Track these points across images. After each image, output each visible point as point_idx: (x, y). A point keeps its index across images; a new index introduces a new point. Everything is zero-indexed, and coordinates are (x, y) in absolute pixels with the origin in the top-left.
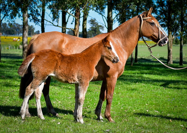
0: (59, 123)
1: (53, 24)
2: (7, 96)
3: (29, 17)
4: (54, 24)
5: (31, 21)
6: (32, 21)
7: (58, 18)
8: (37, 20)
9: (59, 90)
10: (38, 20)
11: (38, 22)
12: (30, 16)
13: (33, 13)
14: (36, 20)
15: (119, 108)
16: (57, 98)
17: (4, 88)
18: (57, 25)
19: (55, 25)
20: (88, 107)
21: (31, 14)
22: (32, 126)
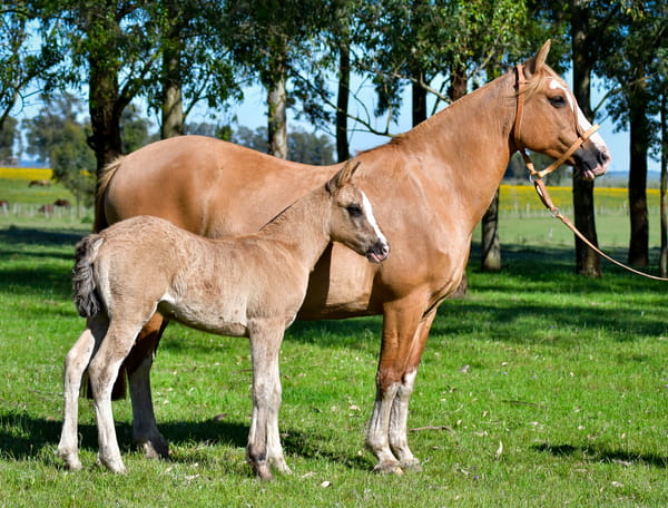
0: (326, 484)
1: (368, 126)
2: (167, 387)
3: (289, 102)
4: (373, 128)
5: (297, 118)
6: (303, 117)
7: (398, 106)
8: (322, 114)
9: (367, 363)
10: (327, 116)
11: (323, 123)
12: (296, 98)
13: (303, 89)
14: (318, 116)
15: (571, 426)
16: (352, 392)
17: (163, 358)
18: (383, 131)
19: (378, 131)
20: (455, 427)
21: (297, 93)
22: (220, 495)
